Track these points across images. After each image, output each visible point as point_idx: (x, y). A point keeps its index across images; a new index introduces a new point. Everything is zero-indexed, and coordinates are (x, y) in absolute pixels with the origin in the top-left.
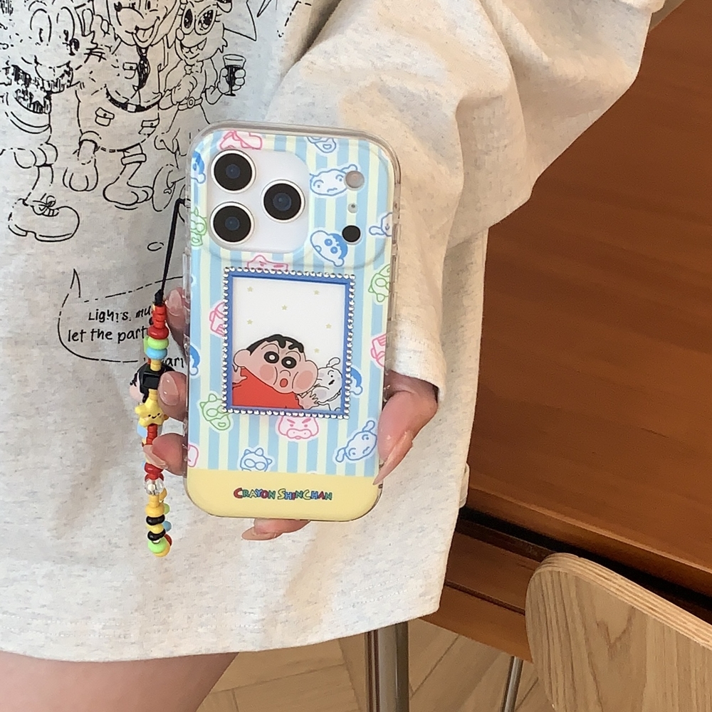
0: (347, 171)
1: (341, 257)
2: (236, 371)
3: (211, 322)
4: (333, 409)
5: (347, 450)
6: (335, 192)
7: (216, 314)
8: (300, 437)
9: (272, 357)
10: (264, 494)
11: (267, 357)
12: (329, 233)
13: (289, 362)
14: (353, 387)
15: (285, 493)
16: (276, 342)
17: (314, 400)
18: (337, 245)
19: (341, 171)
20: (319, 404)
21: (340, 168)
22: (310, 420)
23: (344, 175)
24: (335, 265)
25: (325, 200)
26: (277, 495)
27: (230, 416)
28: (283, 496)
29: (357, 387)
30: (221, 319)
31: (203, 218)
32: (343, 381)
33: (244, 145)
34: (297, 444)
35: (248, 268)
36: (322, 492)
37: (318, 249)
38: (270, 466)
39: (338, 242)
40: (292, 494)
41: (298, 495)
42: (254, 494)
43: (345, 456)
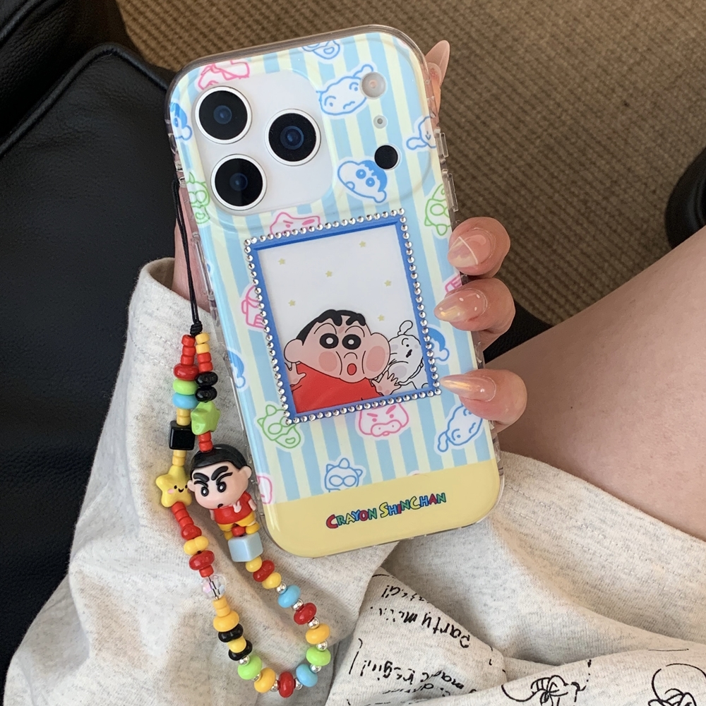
0: (361, 75)
1: (381, 189)
2: (290, 369)
3: (245, 315)
4: (419, 387)
5: (449, 434)
6: (353, 106)
7: (248, 303)
8: (389, 433)
9: (330, 341)
10: (364, 516)
11: (323, 341)
12: (358, 162)
13: (351, 342)
14: (437, 352)
15: (388, 507)
16: (330, 320)
17: (394, 381)
18: (373, 174)
19: (354, 77)
20: (399, 384)
21: (351, 74)
22: (395, 407)
23: (358, 81)
24: (376, 201)
25: (343, 121)
26: (379, 512)
27: (298, 427)
28: (386, 512)
29: (441, 350)
30: (256, 307)
31: (202, 184)
32: (422, 348)
33: (228, 76)
34: (387, 442)
35: (272, 234)
36: (432, 495)
37: (351, 186)
38: (361, 478)
39: (373, 171)
40: (397, 506)
41: (404, 507)
42: (351, 519)
43: (448, 442)
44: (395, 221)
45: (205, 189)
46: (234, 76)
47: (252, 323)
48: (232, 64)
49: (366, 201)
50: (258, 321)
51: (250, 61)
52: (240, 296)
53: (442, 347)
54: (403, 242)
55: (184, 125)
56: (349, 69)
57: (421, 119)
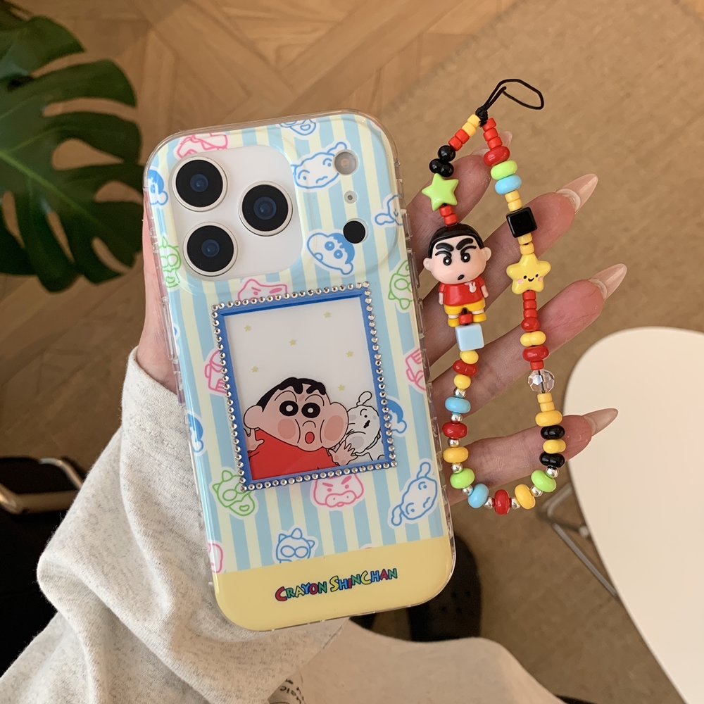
0: (336, 152)
1: (349, 261)
2: (249, 435)
3: (208, 380)
4: (375, 458)
5: (404, 507)
6: (325, 181)
7: (212, 367)
8: (343, 504)
9: (289, 408)
10: (314, 589)
11: (283, 409)
12: (328, 234)
13: (310, 410)
14: (394, 424)
15: (338, 581)
16: (291, 388)
17: (351, 452)
18: (341, 247)
19: (328, 153)
20: (355, 455)
21: (326, 150)
22: (350, 478)
23: (332, 158)
24: (343, 273)
25: (315, 194)
26: (329, 586)
27: (253, 494)
28: (337, 586)
29: (398, 422)
30: (220, 371)
31: (174, 248)
32: (380, 419)
33: (207, 146)
34: (340, 513)
35: (240, 300)
36: (384, 570)
37: (319, 257)
38: (313, 550)
39: (341, 244)
40: (348, 581)
41: (355, 581)
42: (301, 592)
43: (402, 515)
44: (359, 294)
45: (176, 253)
46: (213, 147)
47: (214, 387)
48: (211, 136)
49: (333, 273)
50: (220, 385)
51: (229, 134)
52: (205, 360)
53: (400, 419)
54: (366, 314)
55: (161, 191)
56: (324, 145)
57: (390, 196)
